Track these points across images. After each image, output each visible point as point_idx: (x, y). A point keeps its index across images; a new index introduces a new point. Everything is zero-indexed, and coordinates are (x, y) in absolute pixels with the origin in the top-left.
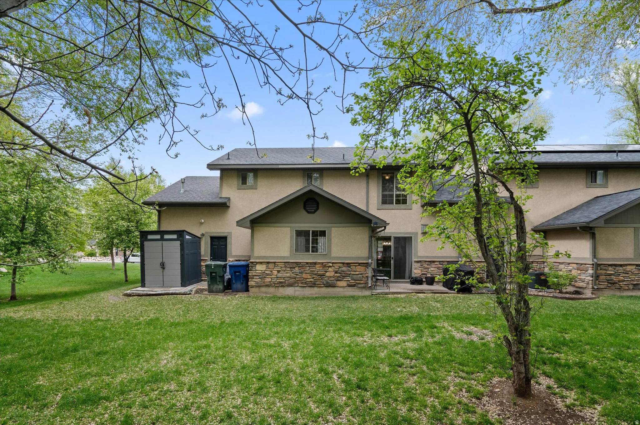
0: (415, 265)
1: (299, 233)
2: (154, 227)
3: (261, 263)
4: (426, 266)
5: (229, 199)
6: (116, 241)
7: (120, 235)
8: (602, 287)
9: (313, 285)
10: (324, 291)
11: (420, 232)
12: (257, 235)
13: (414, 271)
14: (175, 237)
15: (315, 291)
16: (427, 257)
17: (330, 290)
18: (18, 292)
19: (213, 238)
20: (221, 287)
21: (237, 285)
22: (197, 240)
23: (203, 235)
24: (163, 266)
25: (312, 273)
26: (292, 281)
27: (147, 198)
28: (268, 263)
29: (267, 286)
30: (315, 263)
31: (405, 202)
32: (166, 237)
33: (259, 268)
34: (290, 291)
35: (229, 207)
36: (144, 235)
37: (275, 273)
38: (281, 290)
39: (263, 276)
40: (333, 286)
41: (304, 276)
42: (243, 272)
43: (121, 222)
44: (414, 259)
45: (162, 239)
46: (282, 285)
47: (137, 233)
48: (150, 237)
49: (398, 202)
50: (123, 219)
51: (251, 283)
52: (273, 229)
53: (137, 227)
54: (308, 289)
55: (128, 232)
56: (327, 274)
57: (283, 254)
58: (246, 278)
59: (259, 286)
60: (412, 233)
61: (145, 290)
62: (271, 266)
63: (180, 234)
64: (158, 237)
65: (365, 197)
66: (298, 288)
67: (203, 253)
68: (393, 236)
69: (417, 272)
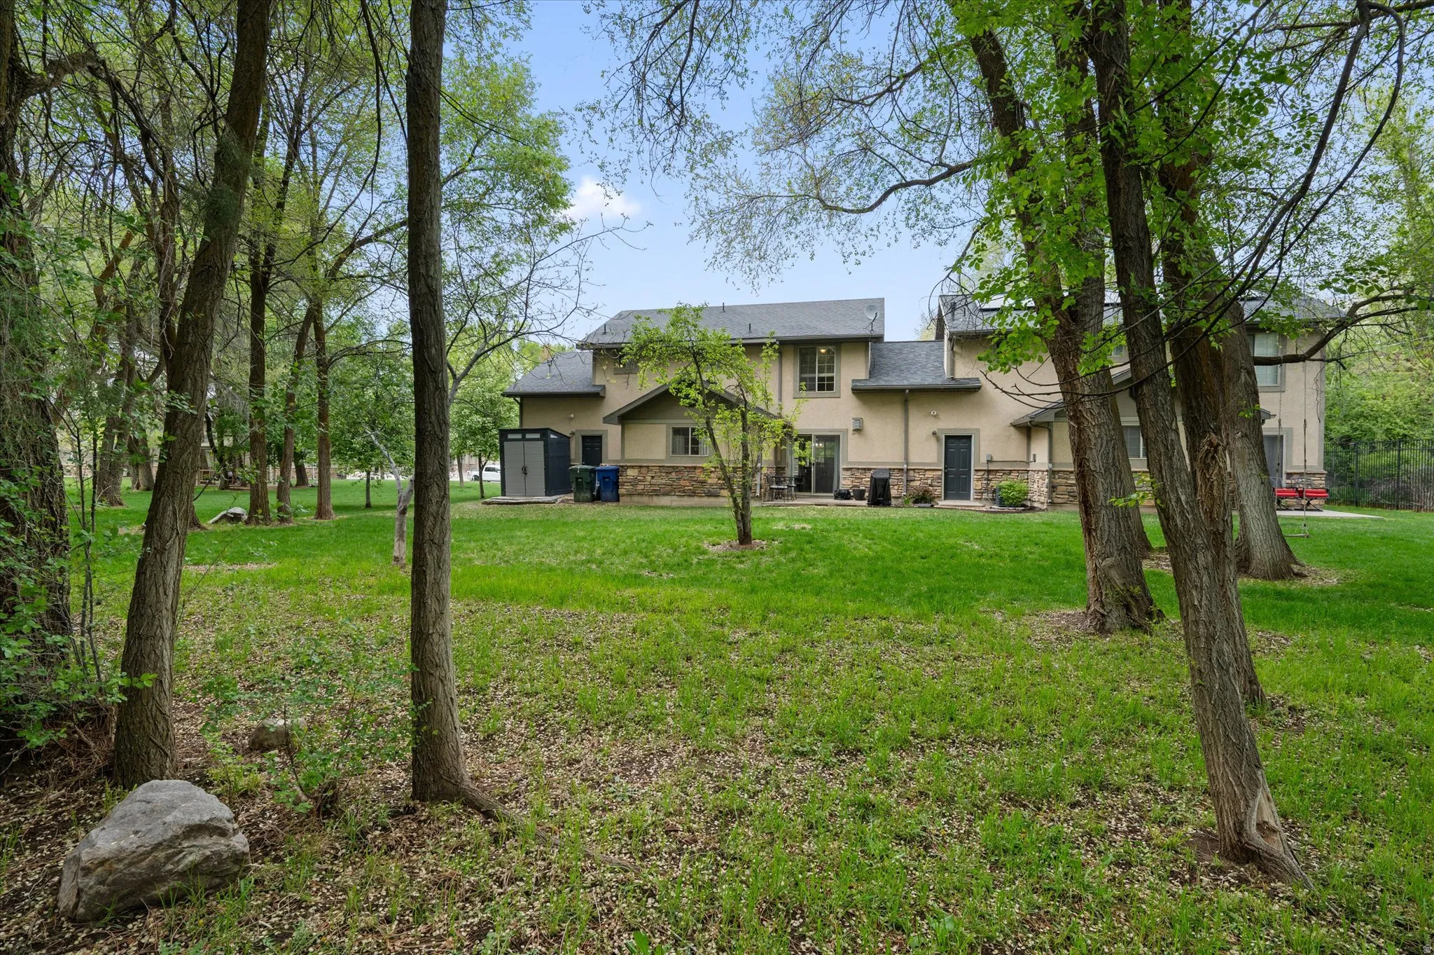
0: (843, 474)
1: (677, 431)
2: (516, 424)
3: (632, 467)
4: (858, 475)
5: (604, 387)
6: (469, 442)
7: (473, 433)
8: (1060, 501)
9: (693, 494)
10: (706, 501)
11: (851, 428)
12: (628, 434)
13: (842, 482)
14: (538, 436)
15: (695, 501)
16: (860, 463)
17: (712, 500)
18: (373, 501)
19: (584, 438)
20: (588, 495)
21: (607, 494)
22: (564, 441)
23: (573, 434)
24: (525, 471)
25: (691, 480)
26: (668, 488)
27: (507, 388)
28: (641, 467)
29: (640, 494)
30: (695, 468)
31: (830, 388)
32: (528, 436)
33: (631, 473)
34: (665, 501)
35: (603, 398)
36: (504, 434)
37: (649, 478)
38: (655, 499)
39: (635, 482)
40: (717, 496)
41: (682, 482)
42: (613, 478)
43: (476, 418)
44: (842, 466)
45: (524, 439)
46: (657, 493)
47: (495, 432)
48: (510, 436)
49: (821, 388)
50: (477, 412)
51: (622, 491)
52: (644, 426)
53: (494, 423)
54: (686, 499)
55: (484, 430)
56: (710, 481)
57: (657, 457)
58: (616, 485)
59: (631, 495)
60: (840, 431)
61: (506, 499)
62: (644, 470)
63: (544, 432)
64: (519, 436)
65: (777, 382)
66: (675, 498)
67: (573, 456)
68: (814, 434)
69: (845, 483)
